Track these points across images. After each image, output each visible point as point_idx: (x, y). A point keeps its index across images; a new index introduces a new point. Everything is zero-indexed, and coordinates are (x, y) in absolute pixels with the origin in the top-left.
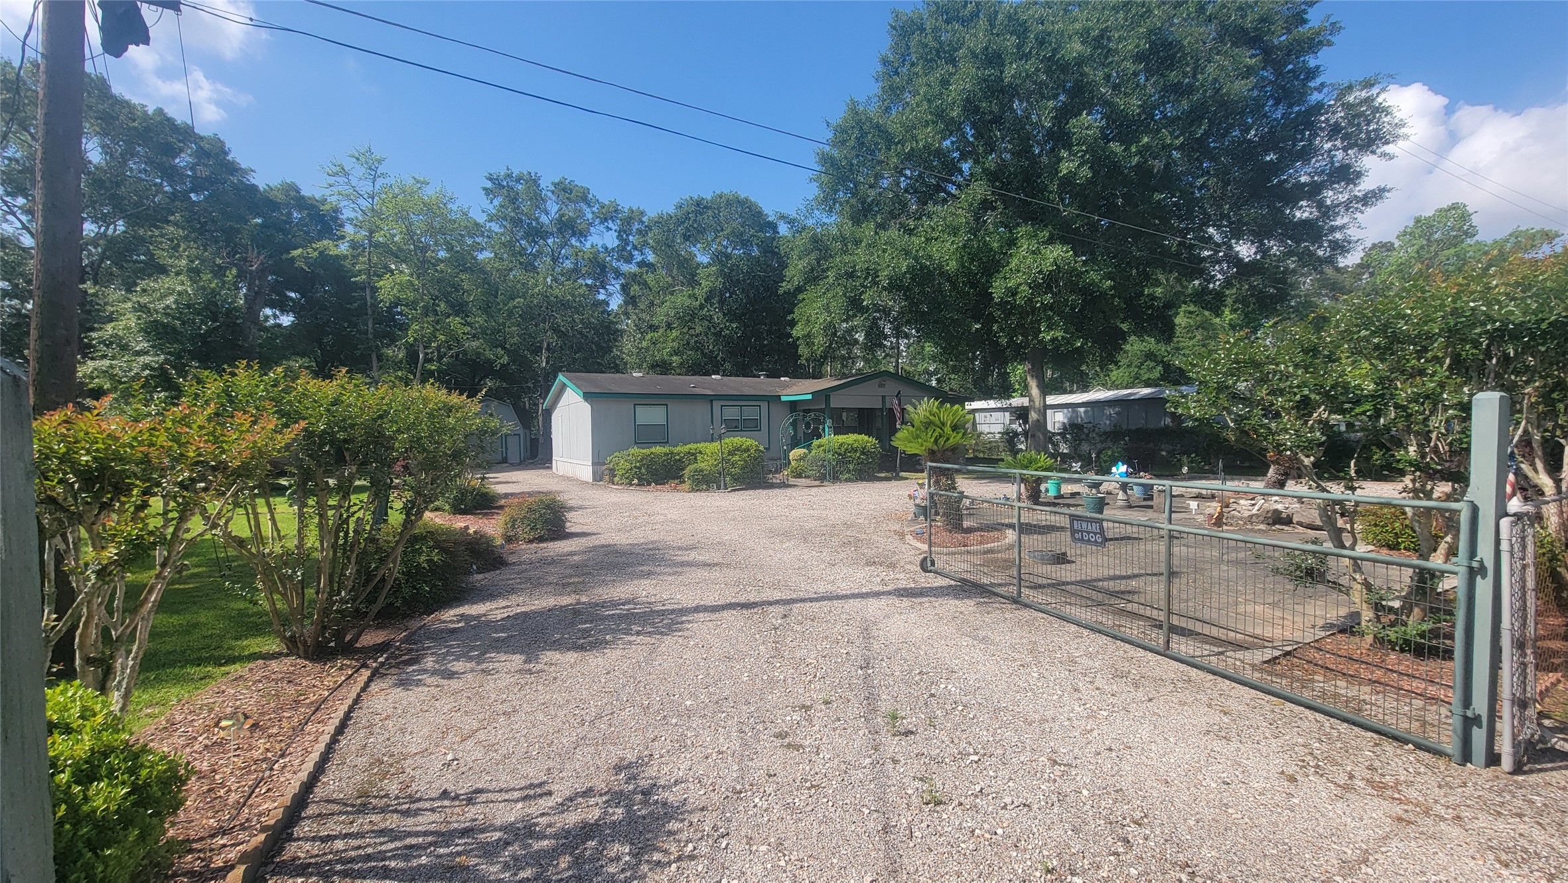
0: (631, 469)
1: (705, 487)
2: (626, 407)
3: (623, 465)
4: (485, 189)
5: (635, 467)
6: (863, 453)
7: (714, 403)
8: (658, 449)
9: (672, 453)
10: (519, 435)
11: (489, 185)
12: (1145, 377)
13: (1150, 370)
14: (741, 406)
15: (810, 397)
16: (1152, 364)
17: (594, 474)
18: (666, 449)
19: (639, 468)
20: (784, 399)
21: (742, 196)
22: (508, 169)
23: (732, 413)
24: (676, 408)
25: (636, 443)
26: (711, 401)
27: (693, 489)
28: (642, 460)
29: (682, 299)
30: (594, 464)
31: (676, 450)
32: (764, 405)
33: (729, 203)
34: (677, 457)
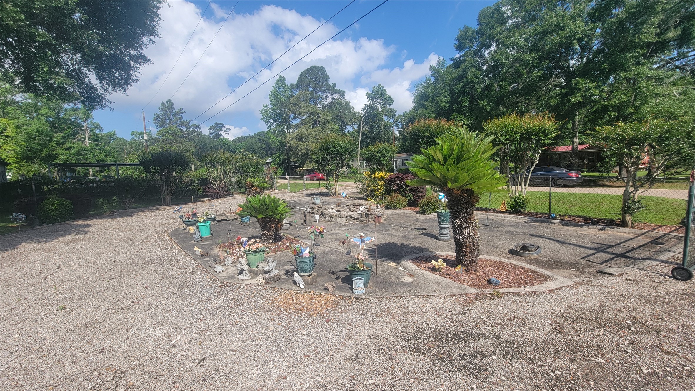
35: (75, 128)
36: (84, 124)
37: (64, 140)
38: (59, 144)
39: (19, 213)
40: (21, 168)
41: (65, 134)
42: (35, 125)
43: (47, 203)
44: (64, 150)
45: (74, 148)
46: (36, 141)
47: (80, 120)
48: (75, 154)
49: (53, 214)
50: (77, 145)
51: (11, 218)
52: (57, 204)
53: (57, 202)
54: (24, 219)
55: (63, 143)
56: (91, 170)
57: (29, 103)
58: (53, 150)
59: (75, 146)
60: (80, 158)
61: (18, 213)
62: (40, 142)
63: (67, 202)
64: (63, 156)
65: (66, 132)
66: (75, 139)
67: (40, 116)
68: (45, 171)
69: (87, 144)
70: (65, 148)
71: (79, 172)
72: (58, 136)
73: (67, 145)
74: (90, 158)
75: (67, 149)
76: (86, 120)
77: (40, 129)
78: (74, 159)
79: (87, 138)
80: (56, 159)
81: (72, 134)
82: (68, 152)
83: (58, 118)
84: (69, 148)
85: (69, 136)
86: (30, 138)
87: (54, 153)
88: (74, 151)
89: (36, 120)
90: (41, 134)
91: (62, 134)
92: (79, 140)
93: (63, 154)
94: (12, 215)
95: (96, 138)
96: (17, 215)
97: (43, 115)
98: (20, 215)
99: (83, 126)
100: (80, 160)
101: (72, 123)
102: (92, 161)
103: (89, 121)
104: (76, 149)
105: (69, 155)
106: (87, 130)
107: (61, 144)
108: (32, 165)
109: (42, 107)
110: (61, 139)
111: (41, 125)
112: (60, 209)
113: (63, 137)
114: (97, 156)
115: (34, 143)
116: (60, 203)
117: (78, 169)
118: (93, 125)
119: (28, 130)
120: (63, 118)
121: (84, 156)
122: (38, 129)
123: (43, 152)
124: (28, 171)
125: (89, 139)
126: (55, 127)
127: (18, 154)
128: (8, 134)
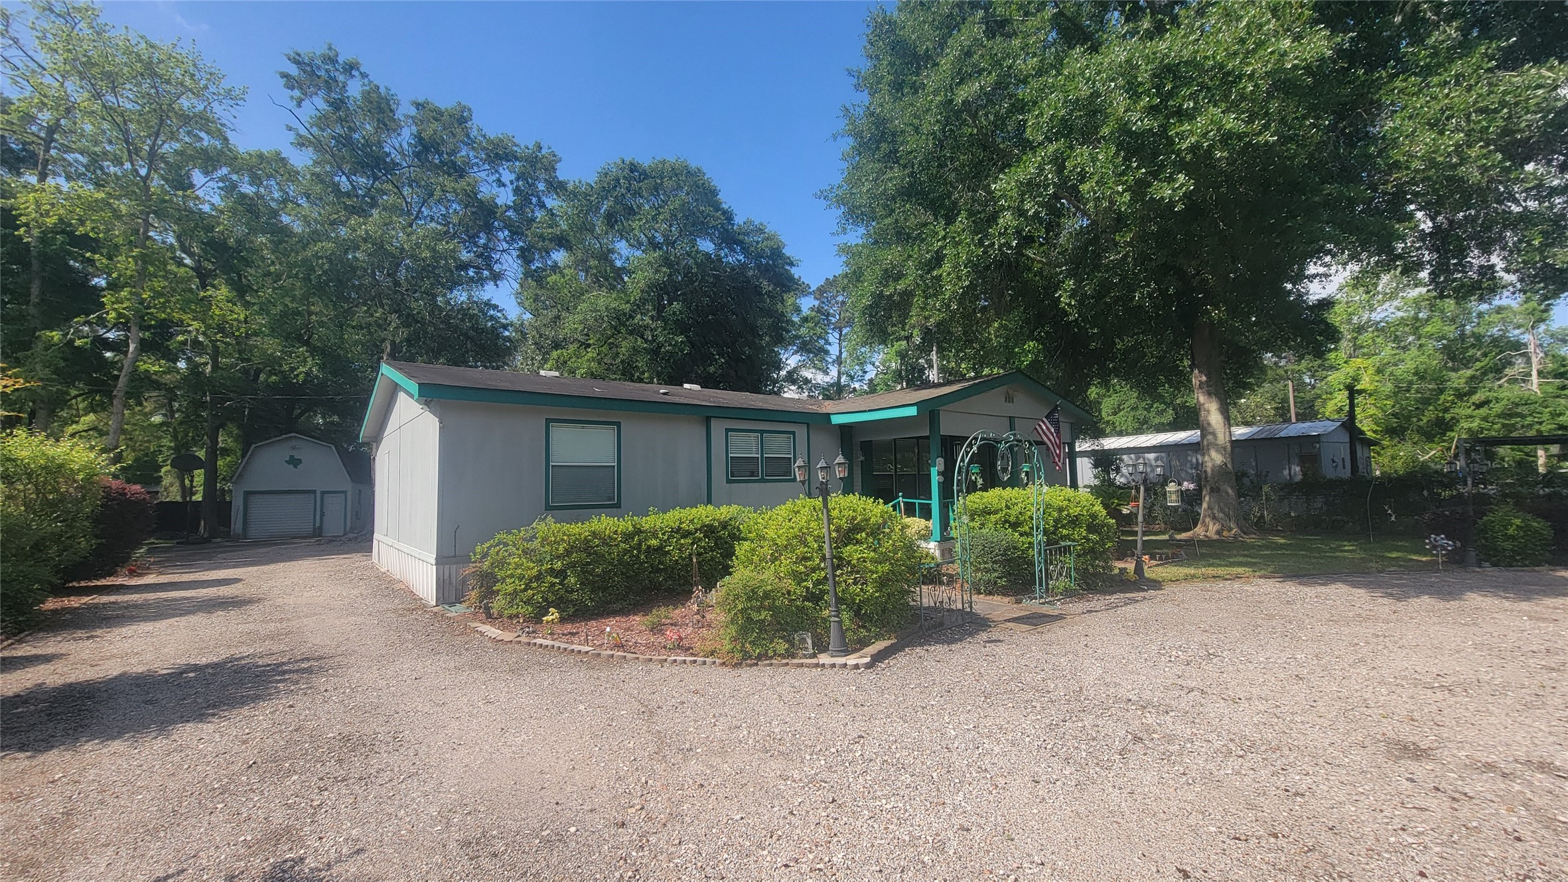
0: (539, 577)
1: (782, 646)
2: (529, 426)
3: (520, 567)
4: (285, 75)
5: (551, 571)
6: (1091, 528)
7: (714, 423)
8: (605, 523)
9: (638, 531)
10: (345, 492)
11: (294, 70)
12: (1157, 421)
13: (1161, 413)
14: (762, 432)
15: (912, 411)
16: (1163, 406)
17: (442, 585)
18: (625, 524)
19: (561, 574)
20: (836, 420)
21: (693, 165)
22: (330, 49)
23: (746, 446)
24: (636, 430)
25: (549, 508)
26: (708, 420)
27: (746, 656)
28: (568, 553)
29: (603, 300)
30: (441, 561)
31: (647, 522)
32: (801, 432)
33: (675, 172)
34: (654, 542)
35: (1501, 352)
36: (1527, 338)
37: (1474, 383)
38: (1460, 395)
39: (1443, 536)
40: (1382, 452)
41: (1477, 370)
42: (1410, 362)
43: (1493, 522)
44: (1473, 407)
45: (1497, 400)
46: (1412, 395)
47: (1517, 332)
48: (1499, 416)
49: (1507, 545)
50: (1505, 392)
51: (1427, 544)
52: (1517, 526)
53: (1518, 522)
54: (1449, 548)
55: (1472, 392)
56: (1540, 453)
57: (1402, 318)
58: (1446, 410)
59: (1501, 396)
60: (1513, 425)
61: (1438, 535)
62: (1419, 395)
63: (1539, 523)
64: (1469, 421)
65: (1478, 365)
66: (1499, 379)
67: (1423, 341)
68: (1427, 457)
69: (1535, 387)
70: (1474, 404)
71: (1503, 459)
72: (1459, 379)
73: (1477, 397)
74: (1541, 423)
75: (1479, 406)
76: (1533, 327)
77: (1422, 368)
78: (1496, 426)
79: (1534, 373)
80: (1453, 430)
81: (1491, 370)
82: (1483, 411)
83: (1463, 336)
84: (1486, 402)
85: (1484, 374)
86: (1400, 390)
87: (1448, 416)
88: (1497, 408)
89: (1414, 351)
90: (1422, 378)
91: (1469, 373)
92: (1514, 381)
93: (1471, 417)
94: (1429, 538)
95: (1562, 370)
96: (1438, 538)
97: (1430, 337)
98: (1442, 539)
99: (1525, 345)
100: (1511, 428)
101: (1495, 341)
102: (1545, 428)
103: (1542, 327)
104: (1504, 402)
105: (1485, 419)
106: (1535, 352)
107: (1465, 395)
108: (1400, 445)
109: (1427, 320)
110: (1466, 383)
111: (1423, 359)
112: (1522, 537)
113: (1472, 377)
114: (1560, 415)
115: (1407, 399)
116: (1523, 525)
117: (1503, 450)
118: (1552, 336)
119: (1398, 372)
120: (1473, 334)
121: (1523, 417)
122: (1417, 367)
123: (1423, 415)
124: (1393, 458)
125: (1540, 373)
126: (1453, 359)
127: (1377, 424)
128: (1363, 387)
